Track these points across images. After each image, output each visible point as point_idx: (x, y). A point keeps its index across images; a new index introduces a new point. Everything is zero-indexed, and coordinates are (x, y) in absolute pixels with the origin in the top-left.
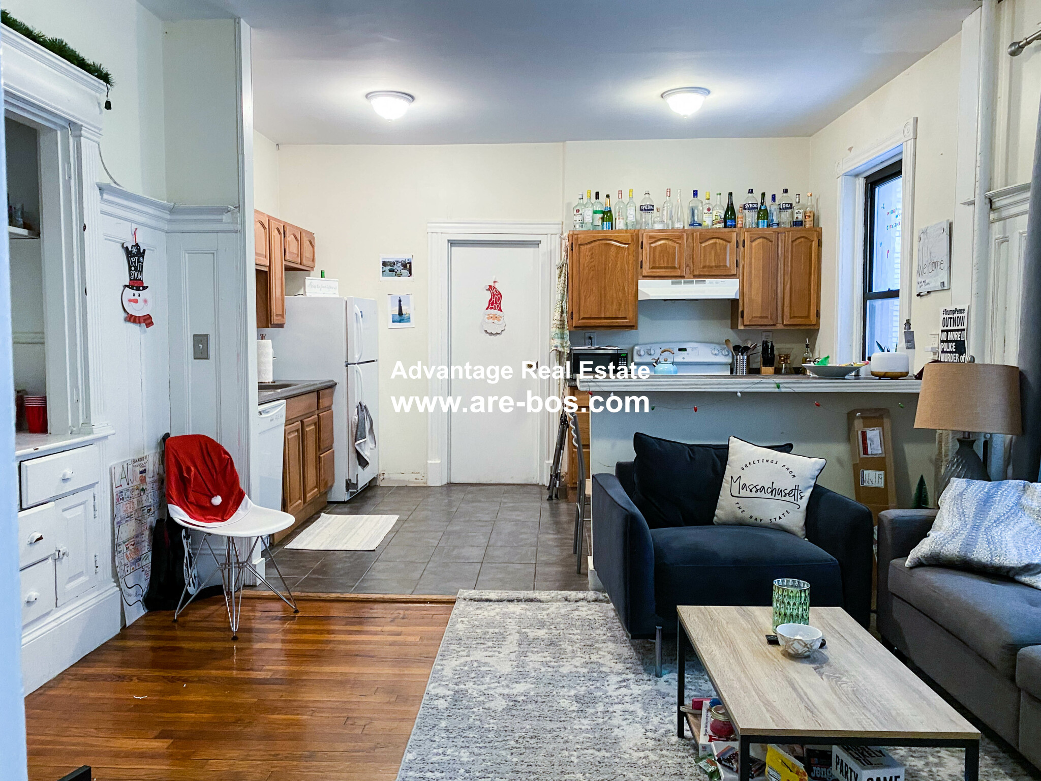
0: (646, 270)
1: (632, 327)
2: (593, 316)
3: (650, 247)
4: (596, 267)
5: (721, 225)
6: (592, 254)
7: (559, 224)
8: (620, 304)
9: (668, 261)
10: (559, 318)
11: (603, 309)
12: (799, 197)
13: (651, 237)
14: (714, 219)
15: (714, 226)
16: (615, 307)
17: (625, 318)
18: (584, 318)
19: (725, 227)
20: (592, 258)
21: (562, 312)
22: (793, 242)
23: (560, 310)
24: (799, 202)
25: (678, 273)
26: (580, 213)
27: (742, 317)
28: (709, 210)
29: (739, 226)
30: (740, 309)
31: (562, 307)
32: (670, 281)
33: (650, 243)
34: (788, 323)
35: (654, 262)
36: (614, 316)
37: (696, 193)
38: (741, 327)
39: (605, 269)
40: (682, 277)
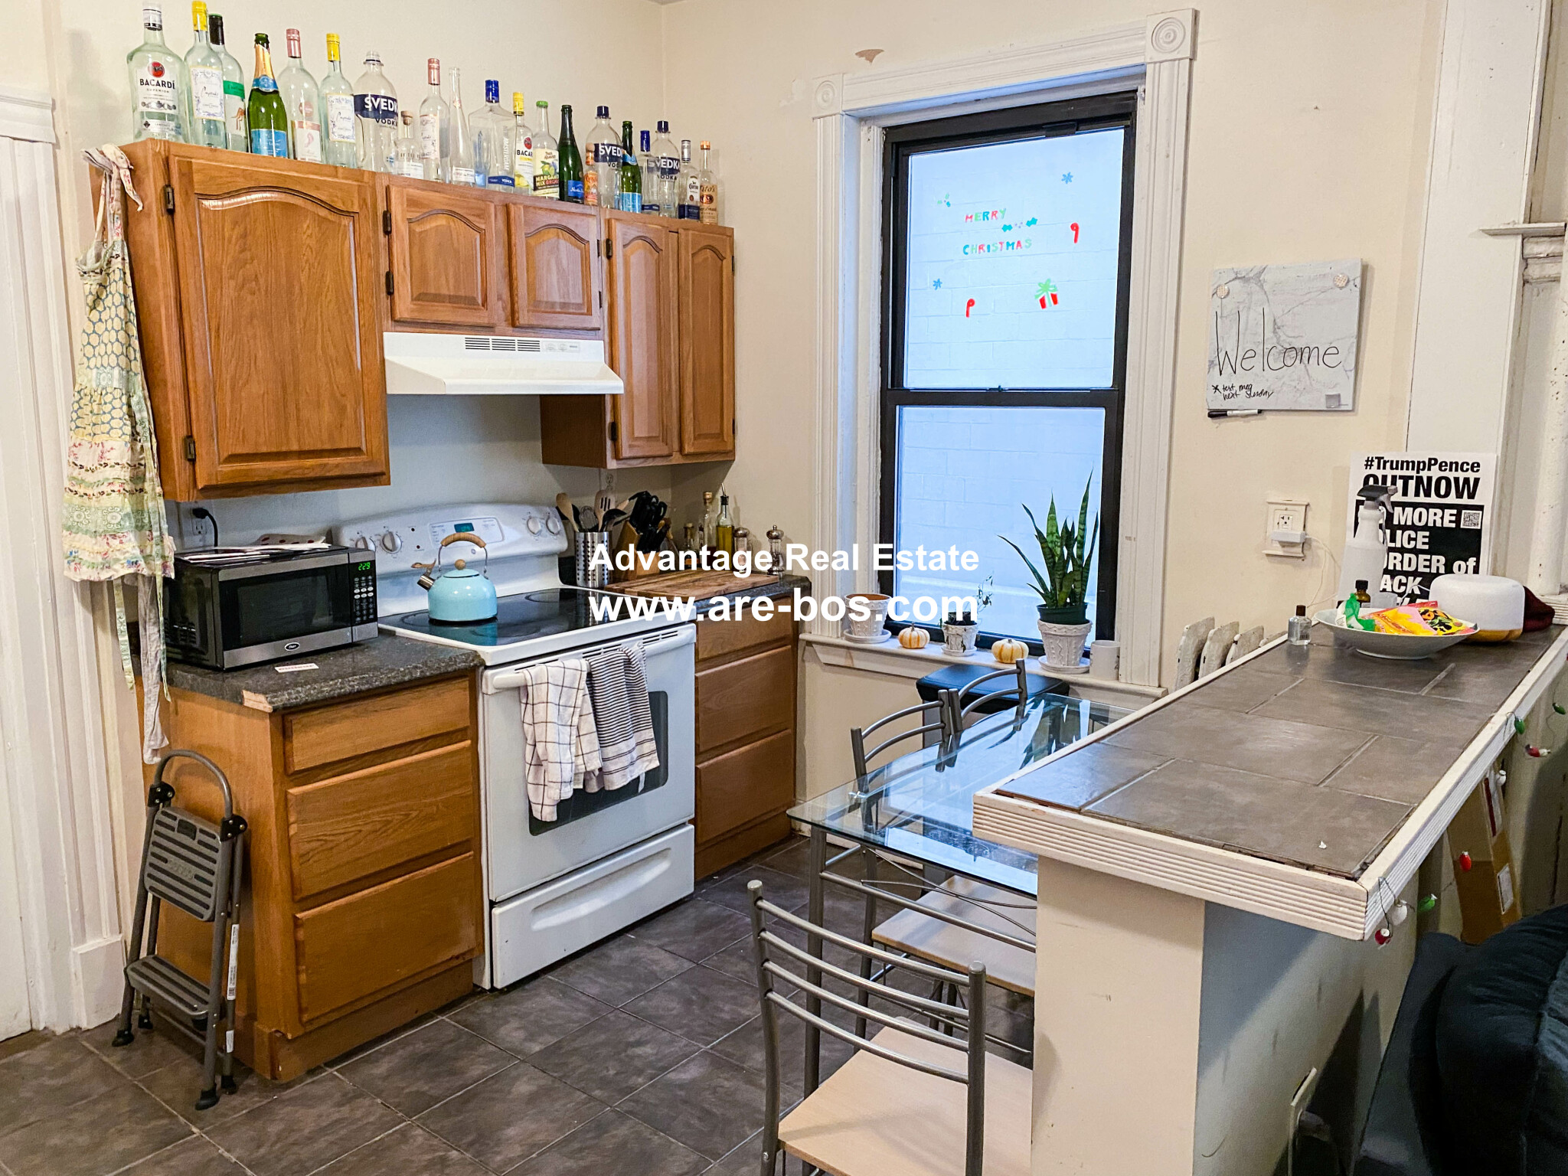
0: (405, 306)
1: (378, 477)
2: (264, 450)
3: (411, 232)
4: (262, 281)
5: (554, 192)
6: (244, 236)
7: (40, 105)
8: (342, 410)
9: (457, 281)
10: (126, 458)
11: (293, 424)
12: (689, 147)
13: (412, 203)
14: (540, 172)
15: (539, 193)
16: (327, 416)
17: (357, 451)
18: (233, 458)
19: (562, 198)
20: (243, 251)
21: (135, 434)
22: (693, 255)
23: (128, 430)
24: (689, 159)
25: (482, 318)
26: (166, 78)
27: (615, 438)
28: (528, 145)
29: (591, 200)
30: (609, 419)
31: (131, 415)
32: (459, 339)
33: (410, 221)
34: (692, 450)
35: (424, 280)
36: (327, 447)
37: (492, 89)
38: (612, 464)
39: (290, 292)
40: (489, 328)
